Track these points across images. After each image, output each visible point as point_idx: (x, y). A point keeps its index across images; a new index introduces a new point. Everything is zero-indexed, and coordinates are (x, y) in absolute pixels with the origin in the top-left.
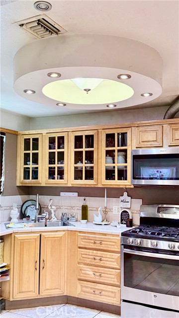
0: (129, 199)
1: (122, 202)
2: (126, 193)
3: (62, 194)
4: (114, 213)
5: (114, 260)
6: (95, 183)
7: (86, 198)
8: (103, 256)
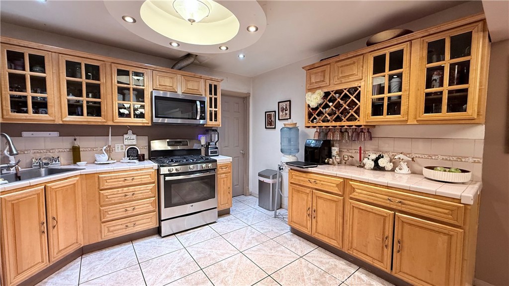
0: (134, 136)
1: (127, 140)
2: (131, 131)
3: (25, 134)
4: (117, 151)
5: (148, 190)
6: (104, 120)
7: (76, 137)
8: (136, 190)
